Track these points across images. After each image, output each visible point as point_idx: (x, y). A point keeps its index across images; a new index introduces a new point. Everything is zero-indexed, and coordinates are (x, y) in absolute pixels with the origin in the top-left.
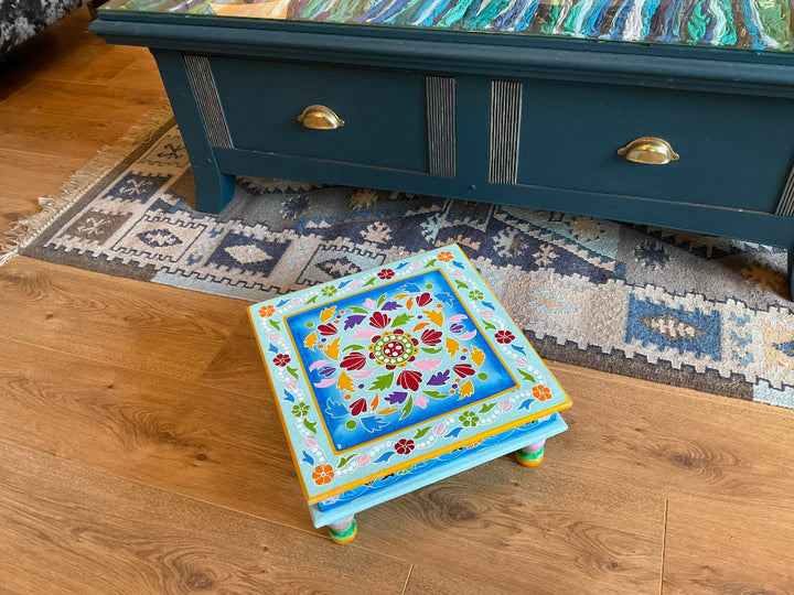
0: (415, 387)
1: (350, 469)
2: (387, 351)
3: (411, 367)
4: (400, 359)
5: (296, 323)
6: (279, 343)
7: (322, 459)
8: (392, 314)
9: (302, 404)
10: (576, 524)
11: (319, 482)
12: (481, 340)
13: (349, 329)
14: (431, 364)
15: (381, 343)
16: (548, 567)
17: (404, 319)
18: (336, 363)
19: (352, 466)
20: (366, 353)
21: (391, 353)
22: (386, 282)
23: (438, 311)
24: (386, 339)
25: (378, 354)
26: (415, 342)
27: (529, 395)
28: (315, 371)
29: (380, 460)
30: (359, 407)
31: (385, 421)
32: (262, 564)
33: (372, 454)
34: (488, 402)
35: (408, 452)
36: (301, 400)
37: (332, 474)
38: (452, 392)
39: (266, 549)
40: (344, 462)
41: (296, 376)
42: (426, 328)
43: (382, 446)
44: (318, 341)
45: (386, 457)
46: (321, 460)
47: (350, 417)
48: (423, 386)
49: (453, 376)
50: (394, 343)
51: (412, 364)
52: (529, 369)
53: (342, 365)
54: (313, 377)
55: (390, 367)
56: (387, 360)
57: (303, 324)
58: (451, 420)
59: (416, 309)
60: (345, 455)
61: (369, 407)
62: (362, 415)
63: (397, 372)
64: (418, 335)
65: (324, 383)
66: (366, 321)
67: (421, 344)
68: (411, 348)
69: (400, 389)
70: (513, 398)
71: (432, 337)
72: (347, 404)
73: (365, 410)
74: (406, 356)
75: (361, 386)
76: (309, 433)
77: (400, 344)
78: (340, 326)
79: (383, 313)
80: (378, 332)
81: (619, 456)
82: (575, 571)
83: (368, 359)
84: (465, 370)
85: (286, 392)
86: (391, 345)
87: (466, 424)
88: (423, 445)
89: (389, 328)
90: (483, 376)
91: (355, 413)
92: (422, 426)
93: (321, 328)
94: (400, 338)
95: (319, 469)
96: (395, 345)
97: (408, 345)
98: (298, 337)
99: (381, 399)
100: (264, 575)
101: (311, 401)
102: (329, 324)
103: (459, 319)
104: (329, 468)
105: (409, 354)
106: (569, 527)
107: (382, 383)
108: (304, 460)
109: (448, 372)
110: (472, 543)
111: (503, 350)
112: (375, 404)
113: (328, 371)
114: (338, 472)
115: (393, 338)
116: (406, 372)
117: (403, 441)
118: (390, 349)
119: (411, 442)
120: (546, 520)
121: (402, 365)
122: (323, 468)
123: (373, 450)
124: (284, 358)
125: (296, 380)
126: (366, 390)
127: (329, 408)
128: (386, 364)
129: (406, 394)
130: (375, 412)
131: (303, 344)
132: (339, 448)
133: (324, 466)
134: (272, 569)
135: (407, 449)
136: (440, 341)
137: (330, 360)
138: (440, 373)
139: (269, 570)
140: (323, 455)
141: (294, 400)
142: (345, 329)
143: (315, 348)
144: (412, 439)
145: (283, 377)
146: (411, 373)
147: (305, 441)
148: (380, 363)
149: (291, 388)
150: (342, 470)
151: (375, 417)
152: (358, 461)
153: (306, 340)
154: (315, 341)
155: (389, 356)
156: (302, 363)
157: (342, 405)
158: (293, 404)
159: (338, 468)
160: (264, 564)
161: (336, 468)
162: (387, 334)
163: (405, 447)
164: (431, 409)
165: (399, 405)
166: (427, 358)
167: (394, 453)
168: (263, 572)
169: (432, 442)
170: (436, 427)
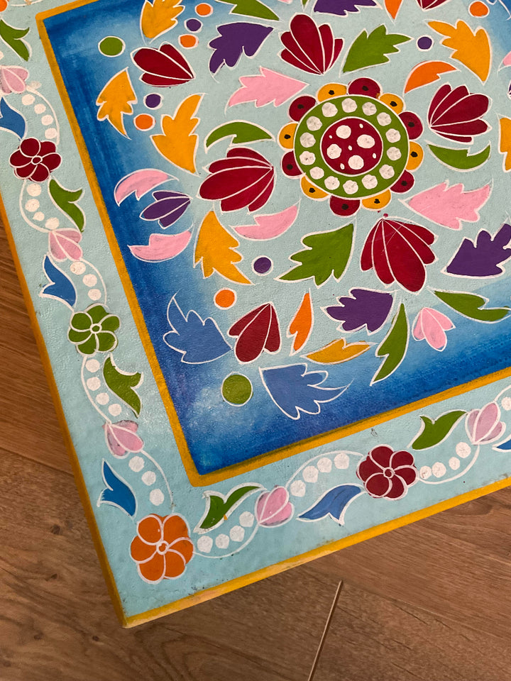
0: (414, 281)
1: (237, 534)
2: (335, 152)
3: (403, 209)
4: (370, 182)
5: (73, 39)
6: (27, 100)
7: (157, 498)
8: (343, 27)
9: (98, 312)
11: (151, 571)
13: (224, 68)
14: (459, 203)
15: (315, 124)
18: (191, 181)
19: (241, 527)
20: (272, 152)
21: (345, 157)
23: (476, 25)
24: (330, 111)
25: (307, 158)
26: (412, 125)
28: (131, 201)
29: (318, 512)
30: (258, 332)
31: (330, 384)
33: (297, 489)
35: (397, 491)
36: (95, 296)
37: (187, 548)
40: (218, 509)
41: (77, 216)
42: (443, 80)
43: (324, 465)
44: (137, 102)
45: (336, 500)
46: (154, 500)
47: (233, 364)
48: (437, 274)
50: (352, 123)
51: (403, 199)
53: (208, 190)
54: (125, 225)
55: (343, 206)
56: (332, 183)
57: (91, 43)
59: (413, 18)
60: (222, 487)
61: (286, 335)
62: (266, 360)
63: (363, 223)
64: (420, 103)
65: (158, 247)
66: (272, 47)
67: (430, 136)
68: (401, 145)
69: (371, 281)
71: (461, 113)
72: (225, 318)
73: (274, 345)
74: (387, 172)
75: (262, 265)
76: (118, 409)
77: (369, 130)
78: (197, 55)
79: (319, 19)
80: (308, 83)
83: (279, 175)
85: (49, 267)
86: (344, 132)
88: (439, 469)
89: (337, 74)
91: (247, 351)
92: (436, 408)
93: (144, 58)
94: (369, 109)
95: (149, 528)
96: (356, 133)
97: (393, 136)
98: (79, 86)
99: (319, 313)
101: (124, 306)
102: (167, 48)
104: (177, 527)
105: (398, 165)
107: (320, 258)
108: (107, 496)
109: (506, 234)
112: (302, 325)
113: (169, 207)
114: (204, 543)
115: (350, 106)
116: (388, 226)
117: (382, 454)
118: (353, 139)
119: (405, 458)
121: (377, 201)
122: (162, 526)
123: (300, 477)
124: (40, 154)
125: (78, 231)
126: (277, 279)
127: (175, 331)
128: (330, 195)
129: (387, 299)
130: (302, 353)
131: (94, 110)
132: (205, 463)
133: (162, 519)
134: (72, 573)
135: (395, 480)
136: (482, 127)
137: (175, 172)
138: (484, 236)
139: (65, 573)
140: (160, 484)
141: (74, 297)
142: (213, 68)
143: (128, 124)
144: (408, 448)
145: (40, 217)
146: (402, 230)
147: (109, 434)
148: (312, 190)
149: (64, 257)
150: (214, 535)
151: (302, 368)
152: (259, 513)
153: (103, 98)
154: (130, 103)
155: (339, 170)
156: (93, 175)
157: (209, 322)
158: (73, 311)
159: (203, 531)
160: (55, 560)
161: (198, 530)
162: (332, 93)
163: (388, 473)
164: (462, 355)
165: (370, 334)
166: (447, 181)
167: (357, 490)
168: (54, 576)
169: (464, 463)
170: (476, 414)
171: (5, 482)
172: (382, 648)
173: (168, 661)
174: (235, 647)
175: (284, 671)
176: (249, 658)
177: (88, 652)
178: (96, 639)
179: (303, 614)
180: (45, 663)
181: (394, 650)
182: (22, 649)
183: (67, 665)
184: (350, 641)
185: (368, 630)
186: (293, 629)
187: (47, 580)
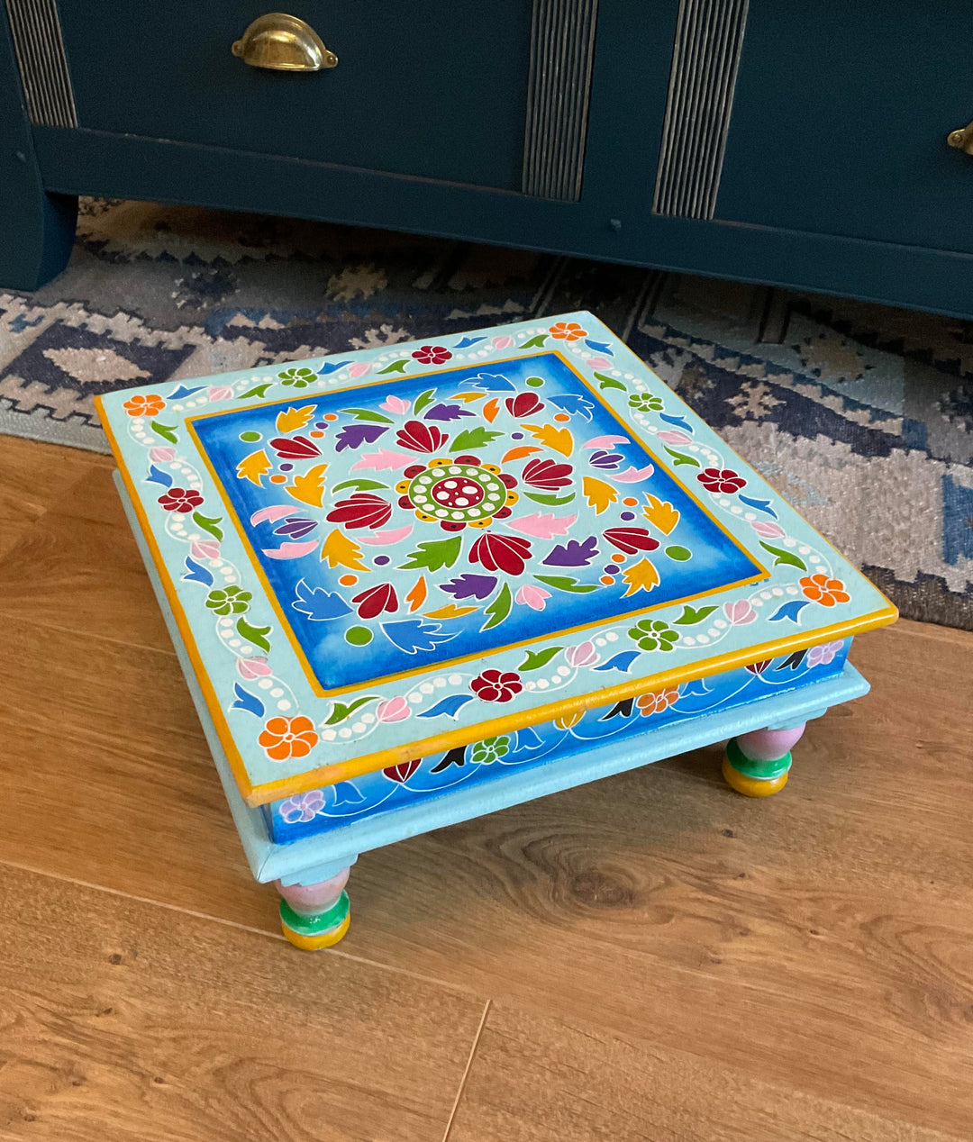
0: (515, 567)
1: (359, 728)
2: (443, 496)
3: (503, 528)
4: (474, 512)
5: (217, 432)
6: (174, 466)
7: (284, 705)
8: (449, 427)
9: (233, 590)
10: (877, 921)
11: (279, 753)
12: (664, 483)
13: (348, 449)
14: (551, 524)
15: (426, 480)
16: (822, 1013)
17: (481, 437)
18: (319, 513)
19: (363, 723)
20: (391, 496)
21: (452, 499)
22: (432, 368)
23: (560, 427)
24: (439, 473)
25: (419, 499)
26: (509, 481)
27: (795, 592)
28: (264, 525)
29: (434, 712)
30: (378, 600)
31: (444, 632)
32: (106, 994)
33: (416, 698)
34: (696, 603)
35: (506, 697)
36: (230, 580)
37: (313, 739)
38: (605, 580)
39: (116, 959)
40: (341, 713)
41: (218, 534)
42: (532, 457)
43: (440, 682)
44: (272, 468)
45: (451, 705)
46: (281, 705)
47: (356, 620)
48: (535, 565)
49: (606, 552)
50: (458, 480)
51: (504, 522)
52: (788, 544)
53: (332, 517)
54: (260, 538)
55: (452, 526)
56: (442, 513)
57: (232, 435)
58: (610, 636)
59: (506, 421)
60: (346, 697)
61: (403, 602)
62: (385, 617)
63: (469, 537)
64: (516, 469)
65: (287, 551)
66: (389, 438)
67: (523, 487)
69: (479, 569)
71: (551, 475)
72: (348, 595)
73: (392, 609)
74: (488, 507)
75: (382, 560)
76: (250, 648)
77: (471, 484)
78: (326, 442)
79: (428, 424)
80: (419, 458)
81: (958, 783)
82: (890, 1024)
83: (396, 509)
84: (633, 540)
85: (190, 563)
86: (451, 485)
87: (648, 644)
88: (543, 684)
89: (444, 452)
90: (677, 553)
91: (369, 610)
92: (538, 645)
93: (279, 444)
94: (472, 472)
95: (276, 725)
96: (461, 485)
97: (493, 487)
98: (222, 460)
99: (433, 588)
100: (110, 1019)
101: (255, 584)
102: (298, 439)
103: (609, 444)
105: (497, 504)
106: (863, 926)
107: (432, 556)
108: (237, 704)
109: (592, 541)
110: (632, 954)
111: (719, 505)
112: (418, 595)
113: (299, 528)
114: (328, 734)
115: (456, 471)
116: (490, 537)
117: (492, 675)
118: (458, 489)
119: (513, 676)
120: (807, 910)
121: (481, 523)
122: (289, 724)
123: (417, 690)
124: (186, 497)
125: (217, 541)
126: (395, 568)
127: (302, 600)
128: (440, 520)
129: (494, 581)
130: (420, 612)
131: (234, 473)
132: (329, 683)
133: (289, 719)
134: (132, 1006)
135: (503, 690)
136: (569, 482)
137: (303, 506)
138: (572, 544)
139: (122, 1007)
140: (287, 696)
141: (212, 581)
142: (339, 448)
143: (264, 480)
144: (515, 671)
145: (184, 533)
146: (503, 540)
147: (240, 665)
148: (425, 517)
149: (204, 556)
150: (337, 729)
151: (419, 622)
152: (380, 713)
153: (241, 466)
154: (266, 469)
155: (448, 506)
156: (232, 509)
157: (333, 595)
158: (210, 590)
159: (327, 726)
160: (110, 993)
161: (322, 725)
162: (440, 463)
163: (497, 686)
164: (559, 613)
165: (477, 600)
166: (540, 513)
167: (471, 698)
168: (108, 1011)
169: (564, 680)
170: (574, 649)
172: (548, 1075)
173: (259, 1104)
174: (351, 1081)
175: (416, 1107)
176: (370, 1093)
177: (147, 1098)
178: (160, 1081)
179: (442, 1038)
181: (563, 1076)
183: (116, 1115)
184: (504, 1067)
185: (526, 1053)
186: (429, 1056)
187: (97, 1016)
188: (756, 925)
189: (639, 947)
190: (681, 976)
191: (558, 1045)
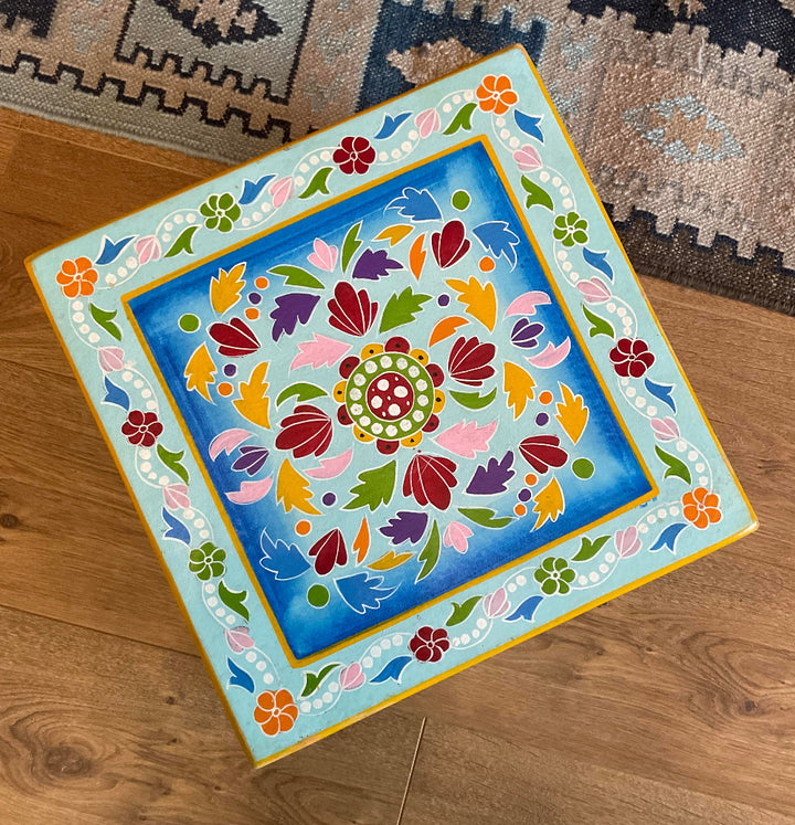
0: (442, 501)
1: (328, 697)
2: (377, 402)
3: (433, 446)
4: (406, 425)
5: (156, 318)
6: (127, 377)
7: (268, 679)
8: (380, 290)
9: (209, 547)
10: (695, 637)
11: (270, 729)
12: (579, 365)
13: (284, 335)
14: (473, 437)
15: (360, 380)
16: (645, 713)
17: (406, 305)
18: (267, 436)
19: (331, 690)
20: (329, 406)
21: (386, 405)
22: (355, 182)
23: (485, 280)
24: (371, 368)
25: (356, 410)
26: (435, 374)
27: (676, 513)
28: (222, 456)
29: (380, 678)
30: (330, 552)
31: (387, 587)
32: (170, 726)
33: (368, 663)
34: (592, 533)
35: (437, 657)
36: (204, 535)
37: (293, 711)
38: (520, 510)
39: (171, 701)
40: (312, 683)
41: (182, 473)
42: (459, 333)
43: (386, 644)
44: (217, 372)
45: (394, 668)
46: (266, 681)
47: (314, 578)
48: (460, 495)
49: (521, 466)
50: (389, 377)
51: (431, 437)
52: (680, 448)
53: (282, 442)
54: (222, 476)
55: (387, 447)
56: (377, 428)
57: (171, 321)
58: (517, 580)
59: (434, 277)
60: (314, 667)
61: (351, 552)
62: (338, 572)
63: (403, 459)
64: (440, 355)
65: (249, 492)
66: (321, 313)
67: (451, 383)
68: (428, 393)
69: (411, 505)
70: (644, 520)
71: (473, 360)
72: (305, 544)
73: (342, 561)
74: (418, 416)
75: (329, 499)
76: (233, 618)
77: (403, 383)
78: (261, 326)
79: (357, 286)
80: (352, 345)
83: (336, 425)
84: (544, 452)
85: (166, 515)
86: (383, 385)
87: (549, 588)
88: (465, 639)
89: (375, 335)
90: (583, 468)
91: (323, 567)
92: (461, 596)
93: (219, 332)
94: (402, 364)
95: (265, 700)
96: (393, 385)
97: (422, 385)
98: (168, 361)
99: (374, 532)
100: (177, 746)
101: (226, 540)
102: (236, 322)
103: (529, 305)
104: (285, 697)
105: (426, 410)
106: (684, 642)
107: (372, 490)
108: (233, 681)
109: (509, 457)
110: (522, 676)
111: (626, 394)
112: (362, 543)
113: (252, 459)
114: (304, 706)
115: (386, 363)
116: (421, 460)
117: (425, 632)
118: (390, 391)
119: (441, 633)
120: (646, 631)
121: (412, 441)
122: (274, 698)
123: (368, 654)
124: (146, 424)
125: (185, 484)
126: (341, 509)
127: (268, 556)
128: (376, 438)
129: (424, 517)
130: (364, 564)
131: (183, 381)
132: (300, 652)
133: (274, 693)
134: (189, 736)
135: (435, 649)
136: (490, 372)
137: (253, 429)
138: (493, 461)
139: (184, 737)
140: (269, 669)
141: (189, 537)
142: (275, 338)
143: (213, 394)
144: (444, 627)
145: (153, 476)
146: (432, 462)
147: (228, 637)
148: (362, 435)
149: (177, 507)
150: (312, 700)
151: (365, 576)
152: (342, 681)
153: (189, 371)
154: (211, 373)
155: (383, 417)
156: (190, 437)
157: (293, 547)
158: (189, 549)
159: (304, 698)
161: (300, 697)
162: (372, 352)
163: (430, 645)
164: (479, 555)
165: (413, 545)
166: (464, 420)
167: (410, 659)
168: (174, 741)
169: (482, 632)
170: (490, 597)
171: (118, 663)
172: (463, 769)
173: (282, 798)
174: (338, 782)
175: (382, 797)
176: (352, 789)
177: (212, 801)
178: (218, 788)
179: (394, 748)
180: (175, 813)
181: (473, 770)
182: (154, 805)
184: (436, 766)
185: (450, 755)
186: (387, 762)
187: (168, 744)
188: (611, 646)
189: (527, 669)
190: (554, 692)
191: (470, 749)
